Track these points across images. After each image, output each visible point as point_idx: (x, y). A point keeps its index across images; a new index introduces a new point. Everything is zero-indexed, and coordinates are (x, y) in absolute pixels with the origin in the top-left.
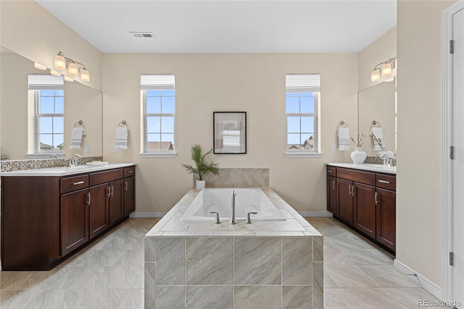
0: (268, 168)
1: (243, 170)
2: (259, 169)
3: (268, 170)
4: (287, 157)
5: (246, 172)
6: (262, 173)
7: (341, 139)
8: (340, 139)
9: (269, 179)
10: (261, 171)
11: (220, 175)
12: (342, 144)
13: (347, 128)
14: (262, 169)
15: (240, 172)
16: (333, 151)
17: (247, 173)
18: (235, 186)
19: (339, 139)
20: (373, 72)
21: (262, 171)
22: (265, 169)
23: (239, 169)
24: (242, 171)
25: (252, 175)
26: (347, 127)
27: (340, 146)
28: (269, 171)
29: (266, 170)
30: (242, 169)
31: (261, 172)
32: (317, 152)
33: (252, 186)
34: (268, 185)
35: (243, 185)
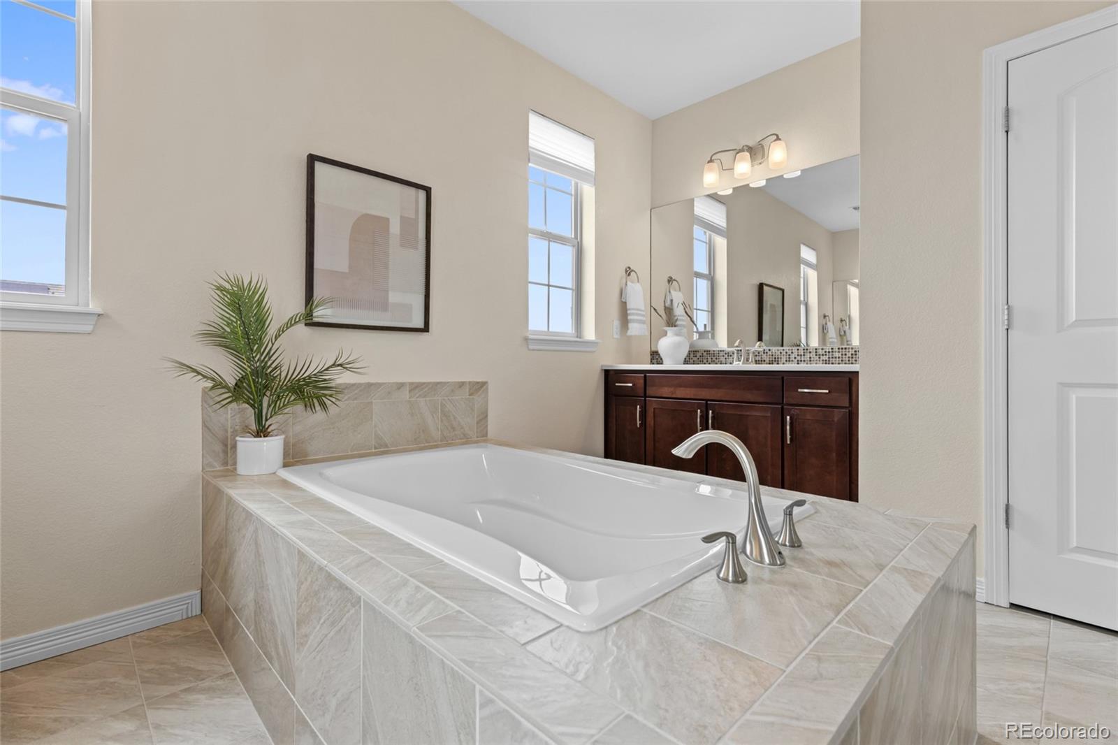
0: (484, 380)
1: (416, 387)
2: (462, 384)
3: (485, 387)
4: (531, 347)
5: (425, 396)
6: (470, 395)
7: (633, 309)
8: (629, 309)
9: (487, 416)
10: (467, 389)
11: (333, 410)
12: (634, 321)
13: (638, 284)
14: (470, 382)
15: (405, 394)
16: (616, 336)
17: (428, 399)
18: (387, 446)
19: (628, 307)
20: (707, 166)
21: (470, 389)
22: (478, 383)
23: (400, 386)
24: (410, 391)
25: (443, 406)
26: (638, 281)
27: (631, 325)
28: (487, 389)
29: (481, 386)
30: (411, 384)
31: (468, 394)
32: (580, 338)
33: (441, 441)
34: (486, 435)
35: (415, 439)
